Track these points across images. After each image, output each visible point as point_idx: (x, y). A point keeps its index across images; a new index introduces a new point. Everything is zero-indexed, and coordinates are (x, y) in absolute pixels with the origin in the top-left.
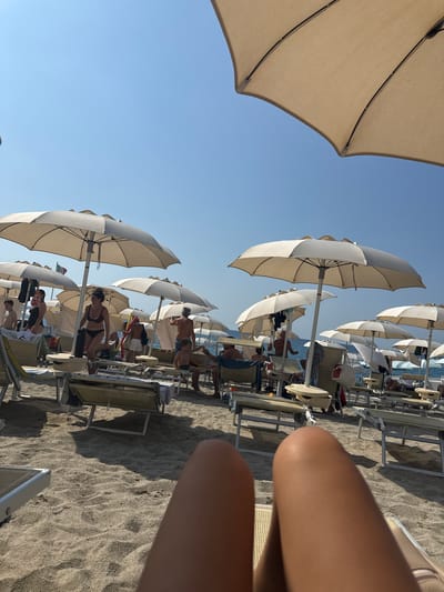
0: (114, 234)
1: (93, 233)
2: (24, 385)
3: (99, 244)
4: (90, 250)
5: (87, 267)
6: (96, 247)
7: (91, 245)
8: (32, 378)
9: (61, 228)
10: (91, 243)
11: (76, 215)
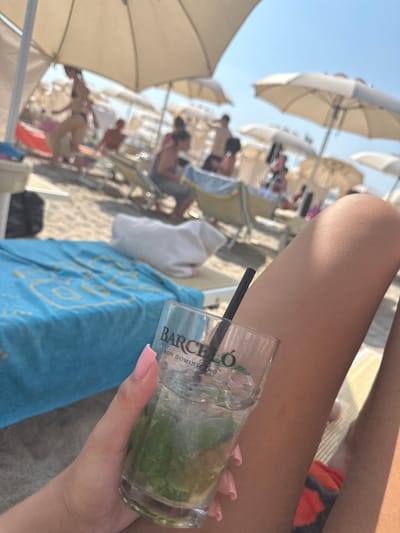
0: (363, 100)
1: (342, 98)
2: (255, 233)
3: (345, 110)
4: (335, 116)
5: (328, 134)
6: (341, 113)
7: (337, 110)
8: (262, 228)
9: (314, 91)
10: (337, 108)
11: (331, 78)
